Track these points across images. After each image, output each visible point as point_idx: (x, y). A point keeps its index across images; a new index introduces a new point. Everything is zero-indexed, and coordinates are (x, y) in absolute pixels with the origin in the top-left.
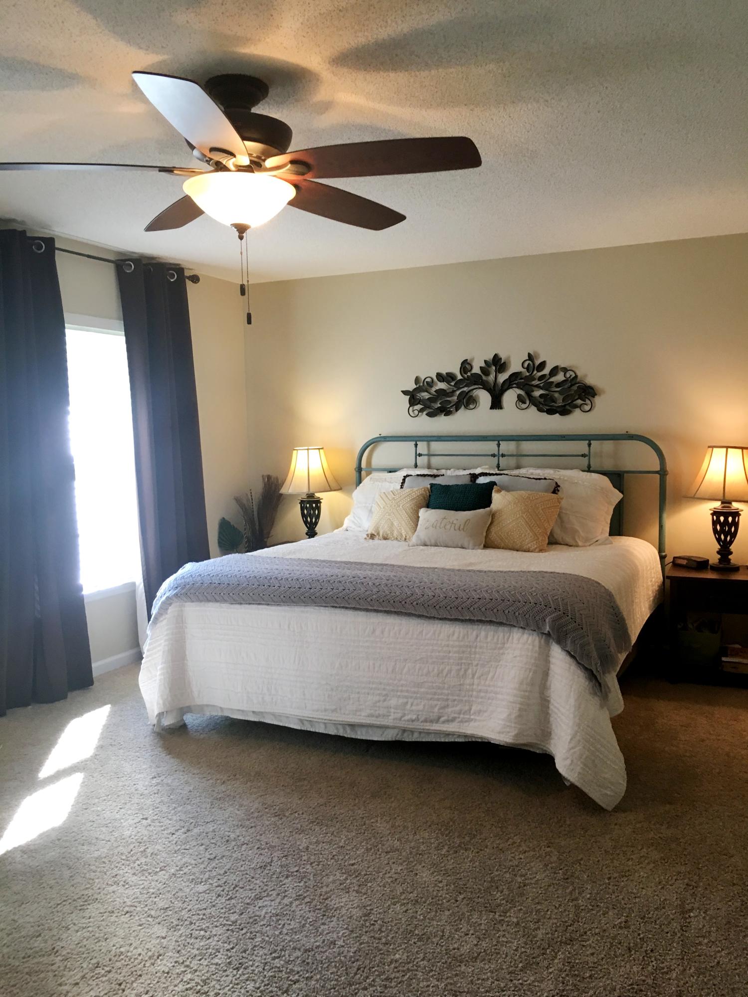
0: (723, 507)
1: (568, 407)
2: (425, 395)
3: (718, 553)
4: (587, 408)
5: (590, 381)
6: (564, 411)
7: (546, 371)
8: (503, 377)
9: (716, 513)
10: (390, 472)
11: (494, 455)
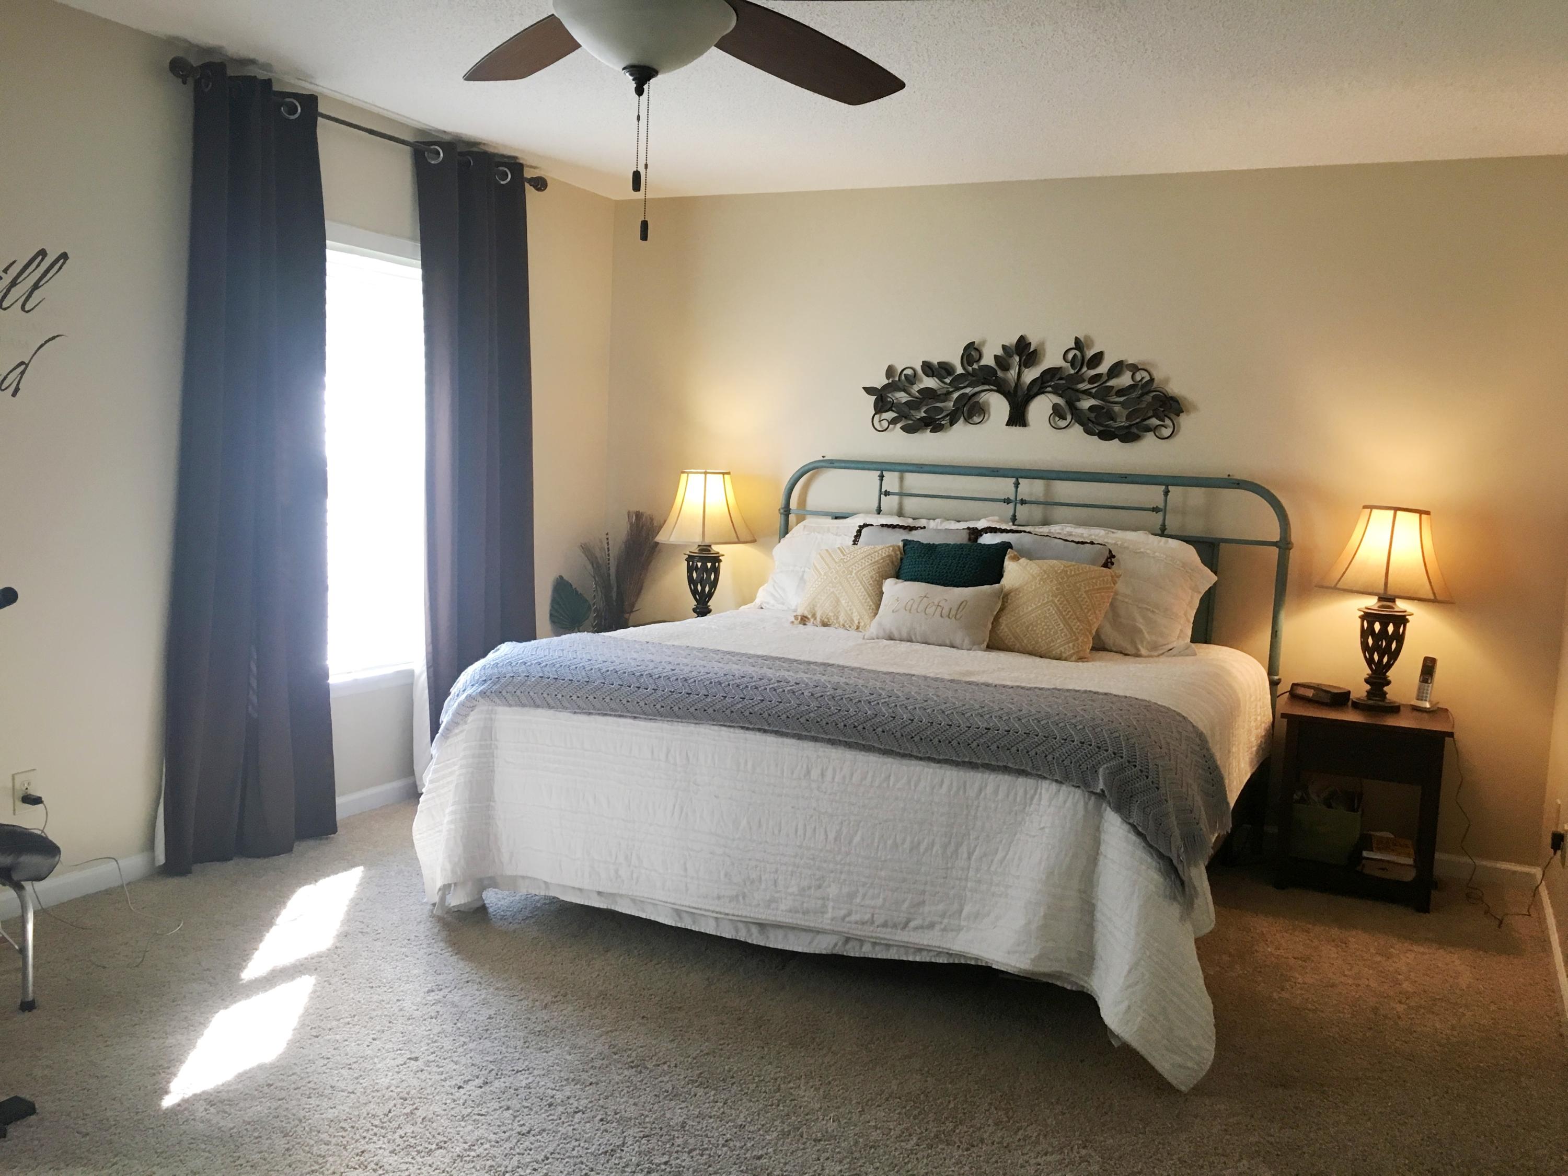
0: (1379, 607)
1: (1134, 430)
2: (902, 397)
3: (1367, 681)
4: (1166, 432)
5: (1175, 388)
6: (1128, 436)
7: (1103, 368)
8: (1030, 375)
9: (1369, 617)
10: (836, 518)
11: (1007, 501)
